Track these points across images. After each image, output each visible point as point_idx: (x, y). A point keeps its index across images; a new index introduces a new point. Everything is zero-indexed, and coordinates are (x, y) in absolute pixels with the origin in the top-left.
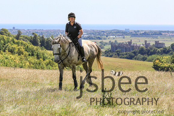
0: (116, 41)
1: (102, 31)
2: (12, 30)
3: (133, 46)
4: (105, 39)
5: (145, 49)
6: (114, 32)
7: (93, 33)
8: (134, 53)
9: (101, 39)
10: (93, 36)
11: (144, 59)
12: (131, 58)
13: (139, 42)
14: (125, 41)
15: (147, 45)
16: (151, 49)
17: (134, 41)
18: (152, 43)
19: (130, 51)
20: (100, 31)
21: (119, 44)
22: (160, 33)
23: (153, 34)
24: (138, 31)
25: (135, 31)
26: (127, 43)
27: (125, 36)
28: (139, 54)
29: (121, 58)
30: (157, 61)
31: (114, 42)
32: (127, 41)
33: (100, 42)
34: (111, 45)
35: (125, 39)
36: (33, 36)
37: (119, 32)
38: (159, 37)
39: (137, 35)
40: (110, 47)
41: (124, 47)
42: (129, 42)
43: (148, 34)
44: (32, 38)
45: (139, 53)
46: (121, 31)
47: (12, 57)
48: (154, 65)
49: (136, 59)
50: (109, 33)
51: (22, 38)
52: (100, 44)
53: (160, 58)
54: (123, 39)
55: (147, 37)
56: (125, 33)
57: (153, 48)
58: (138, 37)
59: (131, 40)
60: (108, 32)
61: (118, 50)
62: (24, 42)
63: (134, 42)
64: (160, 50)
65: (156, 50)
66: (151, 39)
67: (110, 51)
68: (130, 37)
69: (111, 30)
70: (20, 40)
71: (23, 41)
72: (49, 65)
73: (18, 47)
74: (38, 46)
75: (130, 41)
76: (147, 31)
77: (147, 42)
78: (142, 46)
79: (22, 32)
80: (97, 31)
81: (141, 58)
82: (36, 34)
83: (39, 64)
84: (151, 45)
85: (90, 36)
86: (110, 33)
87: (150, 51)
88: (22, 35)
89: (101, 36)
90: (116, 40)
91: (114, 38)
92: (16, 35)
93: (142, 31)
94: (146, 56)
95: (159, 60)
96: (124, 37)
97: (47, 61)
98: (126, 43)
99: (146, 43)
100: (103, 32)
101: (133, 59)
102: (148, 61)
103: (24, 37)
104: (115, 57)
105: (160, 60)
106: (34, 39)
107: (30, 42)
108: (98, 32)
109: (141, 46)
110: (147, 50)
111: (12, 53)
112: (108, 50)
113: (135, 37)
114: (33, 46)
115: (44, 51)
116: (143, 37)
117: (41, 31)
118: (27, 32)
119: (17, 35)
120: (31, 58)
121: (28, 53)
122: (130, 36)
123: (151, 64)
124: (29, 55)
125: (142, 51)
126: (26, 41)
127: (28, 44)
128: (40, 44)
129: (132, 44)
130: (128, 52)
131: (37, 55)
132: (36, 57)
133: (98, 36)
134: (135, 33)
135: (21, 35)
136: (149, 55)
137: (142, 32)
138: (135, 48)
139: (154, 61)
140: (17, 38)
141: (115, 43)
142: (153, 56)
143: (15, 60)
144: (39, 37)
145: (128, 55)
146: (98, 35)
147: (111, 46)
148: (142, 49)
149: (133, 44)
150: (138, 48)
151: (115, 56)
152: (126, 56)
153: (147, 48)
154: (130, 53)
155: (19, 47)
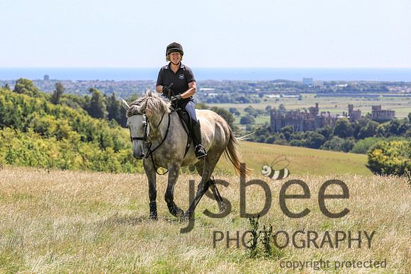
0: (281, 107)
1: (249, 84)
2: (42, 83)
3: (322, 118)
4: (256, 102)
5: (349, 123)
6: (276, 86)
7: (229, 89)
8: (324, 133)
9: (248, 102)
10: (228, 94)
11: (347, 148)
12: (316, 144)
13: (336, 109)
14: (302, 107)
15: (353, 115)
16: (364, 124)
17: (325, 106)
18: (366, 111)
19: (314, 130)
20: (245, 84)
21: (290, 112)
22: (383, 88)
23: (368, 91)
24: (333, 83)
25: (325, 84)
26: (308, 112)
27: (303, 95)
28: (336, 137)
29: (295, 145)
30: (377, 153)
31: (277, 108)
32: (307, 106)
33: (246, 110)
34: (271, 115)
35: (302, 102)
36: (90, 96)
37: (288, 86)
38: (381, 96)
39: (331, 91)
40: (269, 121)
41: (300, 119)
42: (311, 109)
43: (355, 90)
44: (87, 101)
45: (335, 134)
46: (293, 82)
47: (43, 145)
48: (371, 162)
49: (328, 147)
50: (265, 87)
51: (65, 99)
52: (246, 113)
53: (383, 144)
54: (299, 102)
55: (354, 96)
56: (302, 88)
57: (368, 121)
58: (334, 98)
59: (317, 104)
60: (262, 87)
61: (286, 127)
62: (70, 110)
63: (324, 108)
64: (384, 126)
65: (375, 128)
66: (363, 102)
67: (269, 129)
68: (315, 97)
69: (272, 81)
70: (61, 105)
71: (67, 108)
72: (128, 163)
73: (55, 121)
74: (102, 118)
75: (315, 106)
76: (354, 82)
77: (354, 109)
78: (342, 117)
79: (65, 86)
80: (239, 83)
81: (340, 144)
82: (98, 91)
83: (106, 160)
84: (362, 115)
85: (222, 96)
86: (269, 87)
87: (362, 129)
88: (65, 93)
89: (248, 96)
90: (282, 102)
91: (277, 100)
92: (50, 93)
93: (341, 83)
94: (351, 141)
95: (381, 150)
96: (301, 96)
97: (123, 152)
98: (306, 111)
99: (350, 111)
100: (253, 85)
101: (321, 147)
102: (357, 153)
103: (69, 98)
104: (280, 144)
105: (383, 150)
106: (92, 103)
107: (85, 108)
108: (242, 85)
109: (340, 119)
110: (353, 126)
111: (43, 135)
112: (264, 127)
113: (325, 96)
114: (92, 119)
115: (117, 129)
116: (346, 96)
117: (109, 84)
118: (77, 87)
119: (52, 93)
120: (86, 148)
121: (78, 136)
122: (315, 95)
123: (364, 158)
124: (82, 139)
125: (342, 130)
126: (75, 107)
127: (79, 115)
128: (107, 113)
129: (320, 112)
130: (311, 132)
131: (101, 141)
132: (97, 144)
133: (240, 96)
134: (325, 87)
135: (63, 94)
136: (357, 138)
137: (342, 86)
138: (326, 122)
139: (371, 153)
140: (55, 100)
141: (279, 111)
142: (368, 140)
143: (49, 152)
144: (104, 98)
145: (311, 138)
146: (240, 92)
147: (269, 117)
148: (343, 124)
149: (322, 113)
150: (334, 123)
151: (280, 141)
152: (305, 141)
153: (353, 121)
154: (316, 133)
155: (59, 121)
